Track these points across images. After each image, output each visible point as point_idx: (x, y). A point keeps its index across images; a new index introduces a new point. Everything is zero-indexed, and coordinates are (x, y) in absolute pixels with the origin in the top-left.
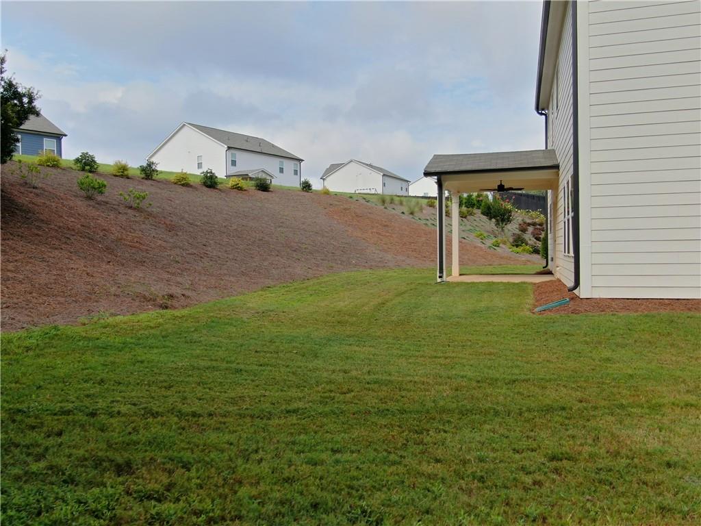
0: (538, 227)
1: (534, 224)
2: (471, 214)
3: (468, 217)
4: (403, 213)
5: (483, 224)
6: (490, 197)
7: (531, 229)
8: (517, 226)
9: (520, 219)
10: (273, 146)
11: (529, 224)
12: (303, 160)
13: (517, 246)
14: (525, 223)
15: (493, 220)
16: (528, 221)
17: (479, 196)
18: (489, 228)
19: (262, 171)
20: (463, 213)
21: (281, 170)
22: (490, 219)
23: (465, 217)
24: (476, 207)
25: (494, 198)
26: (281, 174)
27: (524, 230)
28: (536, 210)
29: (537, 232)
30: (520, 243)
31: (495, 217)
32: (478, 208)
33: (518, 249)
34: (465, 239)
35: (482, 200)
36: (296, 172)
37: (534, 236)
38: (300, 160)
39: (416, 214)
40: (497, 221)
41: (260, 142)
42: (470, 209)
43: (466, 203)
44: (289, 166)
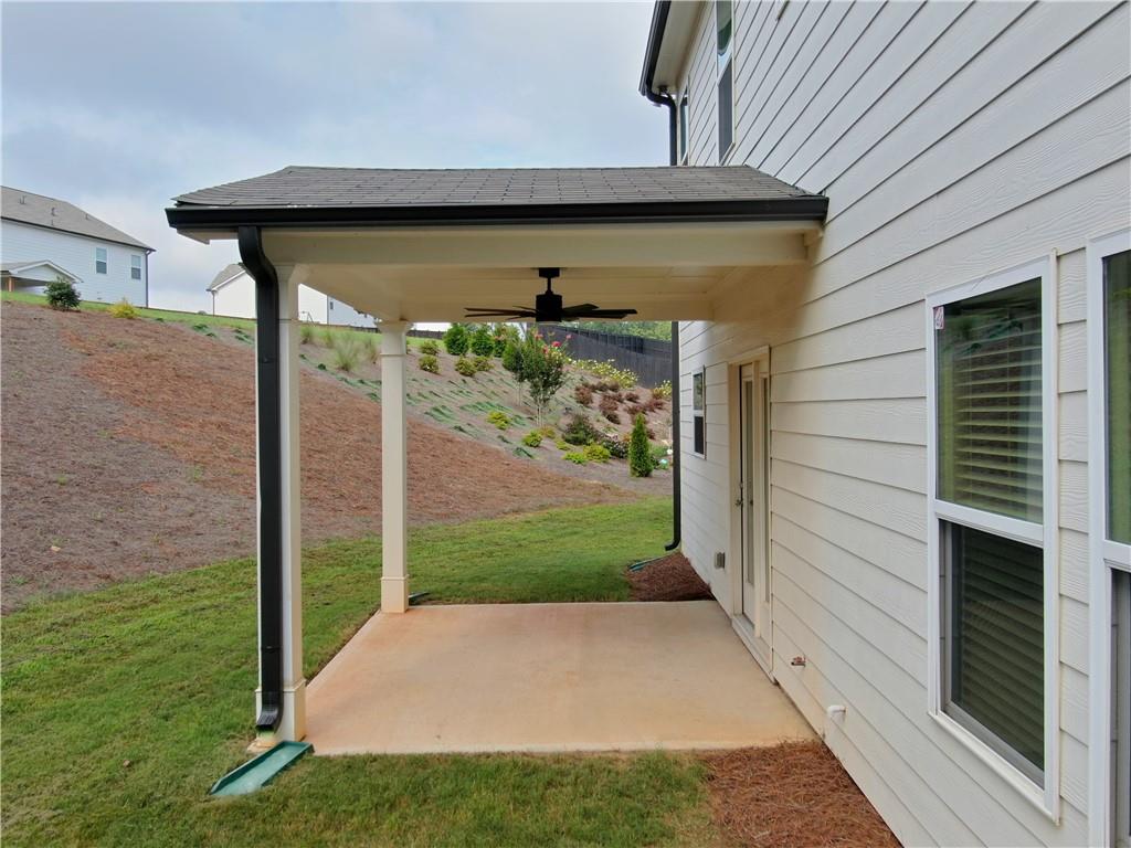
0: (611, 393)
1: (602, 388)
2: (483, 367)
3: (477, 374)
4: (322, 367)
5: (507, 389)
6: (522, 336)
7: (597, 397)
8: (573, 392)
9: (577, 377)
10: (87, 217)
11: (594, 389)
12: (152, 250)
13: (577, 442)
14: (586, 385)
15: (527, 385)
16: (593, 382)
17: (499, 332)
18: (517, 398)
19: (47, 266)
20: (468, 367)
21: (101, 268)
22: (521, 379)
23: (471, 375)
24: (494, 351)
25: (530, 337)
26: (101, 276)
27: (585, 401)
28: (606, 361)
29: (609, 404)
30: (581, 435)
31: (530, 377)
32: (499, 355)
33: (580, 452)
34: (461, 430)
35: (505, 341)
36: (136, 274)
37: (604, 414)
38: (147, 250)
39: (355, 370)
40: (535, 386)
41: (54, 206)
42: (482, 358)
43: (474, 345)
44: (119, 261)
